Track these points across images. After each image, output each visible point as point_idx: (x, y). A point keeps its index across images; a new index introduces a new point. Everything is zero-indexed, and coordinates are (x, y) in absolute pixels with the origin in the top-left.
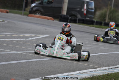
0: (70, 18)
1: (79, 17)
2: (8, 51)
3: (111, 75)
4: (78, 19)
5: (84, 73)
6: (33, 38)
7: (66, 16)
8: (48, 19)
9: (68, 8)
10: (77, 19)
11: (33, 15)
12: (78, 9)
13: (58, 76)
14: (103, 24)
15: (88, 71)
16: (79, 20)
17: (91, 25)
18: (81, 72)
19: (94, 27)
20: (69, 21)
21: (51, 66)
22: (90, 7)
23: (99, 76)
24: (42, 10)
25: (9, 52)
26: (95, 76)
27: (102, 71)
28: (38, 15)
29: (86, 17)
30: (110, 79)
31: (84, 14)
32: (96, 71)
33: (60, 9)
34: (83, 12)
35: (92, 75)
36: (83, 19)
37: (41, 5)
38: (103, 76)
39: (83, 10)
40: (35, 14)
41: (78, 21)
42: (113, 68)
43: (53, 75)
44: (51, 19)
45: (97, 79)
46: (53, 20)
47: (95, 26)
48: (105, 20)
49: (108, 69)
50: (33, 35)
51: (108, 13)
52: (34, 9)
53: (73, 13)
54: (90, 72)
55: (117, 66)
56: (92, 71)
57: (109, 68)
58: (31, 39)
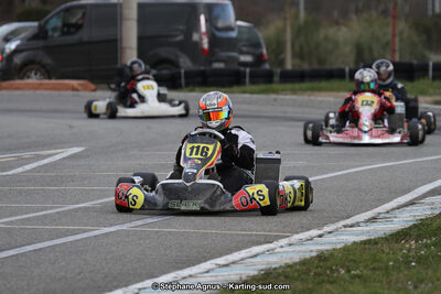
0: (153, 72)
1: (186, 63)
3: (332, 255)
4: (183, 71)
5: (233, 263)
6: (28, 167)
8: (74, 89)
9: (141, 39)
10: (180, 74)
11: (18, 82)
12: (180, 38)
13: (140, 289)
14: (276, 78)
15: (249, 255)
17: (235, 88)
18: (221, 261)
19: (244, 92)
22: (220, 24)
23: (288, 266)
24: (48, 60)
26: (275, 269)
27: (298, 248)
28: (33, 80)
29: (211, 62)
30: (331, 269)
31: (203, 50)
32: (277, 250)
33: (113, 45)
34: (198, 45)
35: (264, 267)
36: (202, 68)
37: (41, 43)
38: (304, 262)
39: (195, 37)
40: (22, 78)
41: (183, 81)
42: (337, 230)
44: (85, 88)
45: (282, 278)
46: (95, 90)
47: (249, 87)
48: (281, 63)
49: (320, 236)
50: (26, 155)
51: (288, 36)
52: (17, 60)
53: (164, 52)
54: (256, 256)
55: (348, 222)
56: (263, 253)
57: (320, 232)
58: (20, 170)
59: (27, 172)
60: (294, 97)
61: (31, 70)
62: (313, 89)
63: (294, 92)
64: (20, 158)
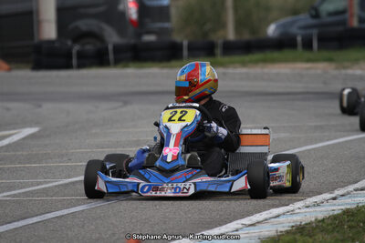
0: (76, 48)
1: (112, 38)
5: (258, 223)
7: (56, 45)
10: (107, 49)
14: (217, 51)
16: (117, 49)
17: (173, 63)
20: (74, 61)
31: (132, 21)
32: (297, 211)
34: (123, 14)
36: (133, 41)
42: (348, 193)
46: (10, 70)
49: (334, 199)
53: (84, 25)
54: (278, 216)
56: (284, 214)
57: (333, 195)
60: (244, 70)
62: (265, 61)
63: (244, 64)
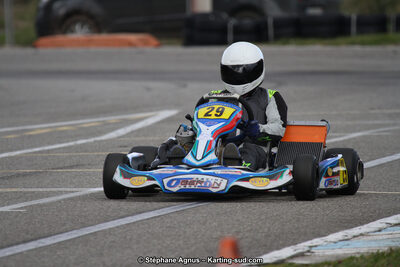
2: (61, 193)
4: (270, 19)
8: (130, 44)
13: (311, 247)
21: (263, 217)
25: (66, 192)
41: (271, 31)
43: (289, 245)
44: (146, 43)
59: (123, 136)
61: (75, 23)
64: (105, 124)
